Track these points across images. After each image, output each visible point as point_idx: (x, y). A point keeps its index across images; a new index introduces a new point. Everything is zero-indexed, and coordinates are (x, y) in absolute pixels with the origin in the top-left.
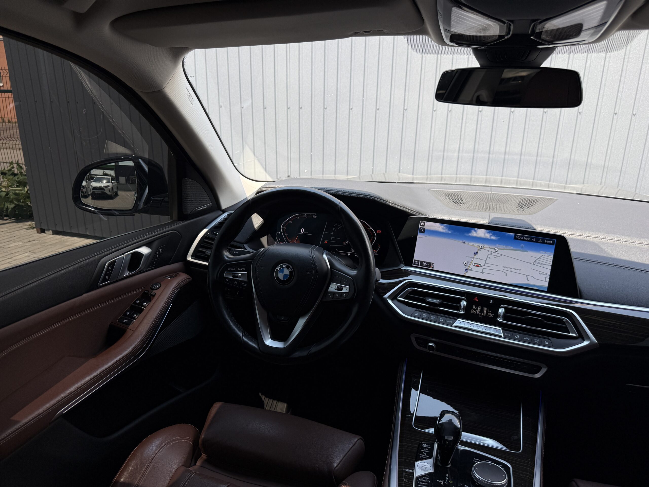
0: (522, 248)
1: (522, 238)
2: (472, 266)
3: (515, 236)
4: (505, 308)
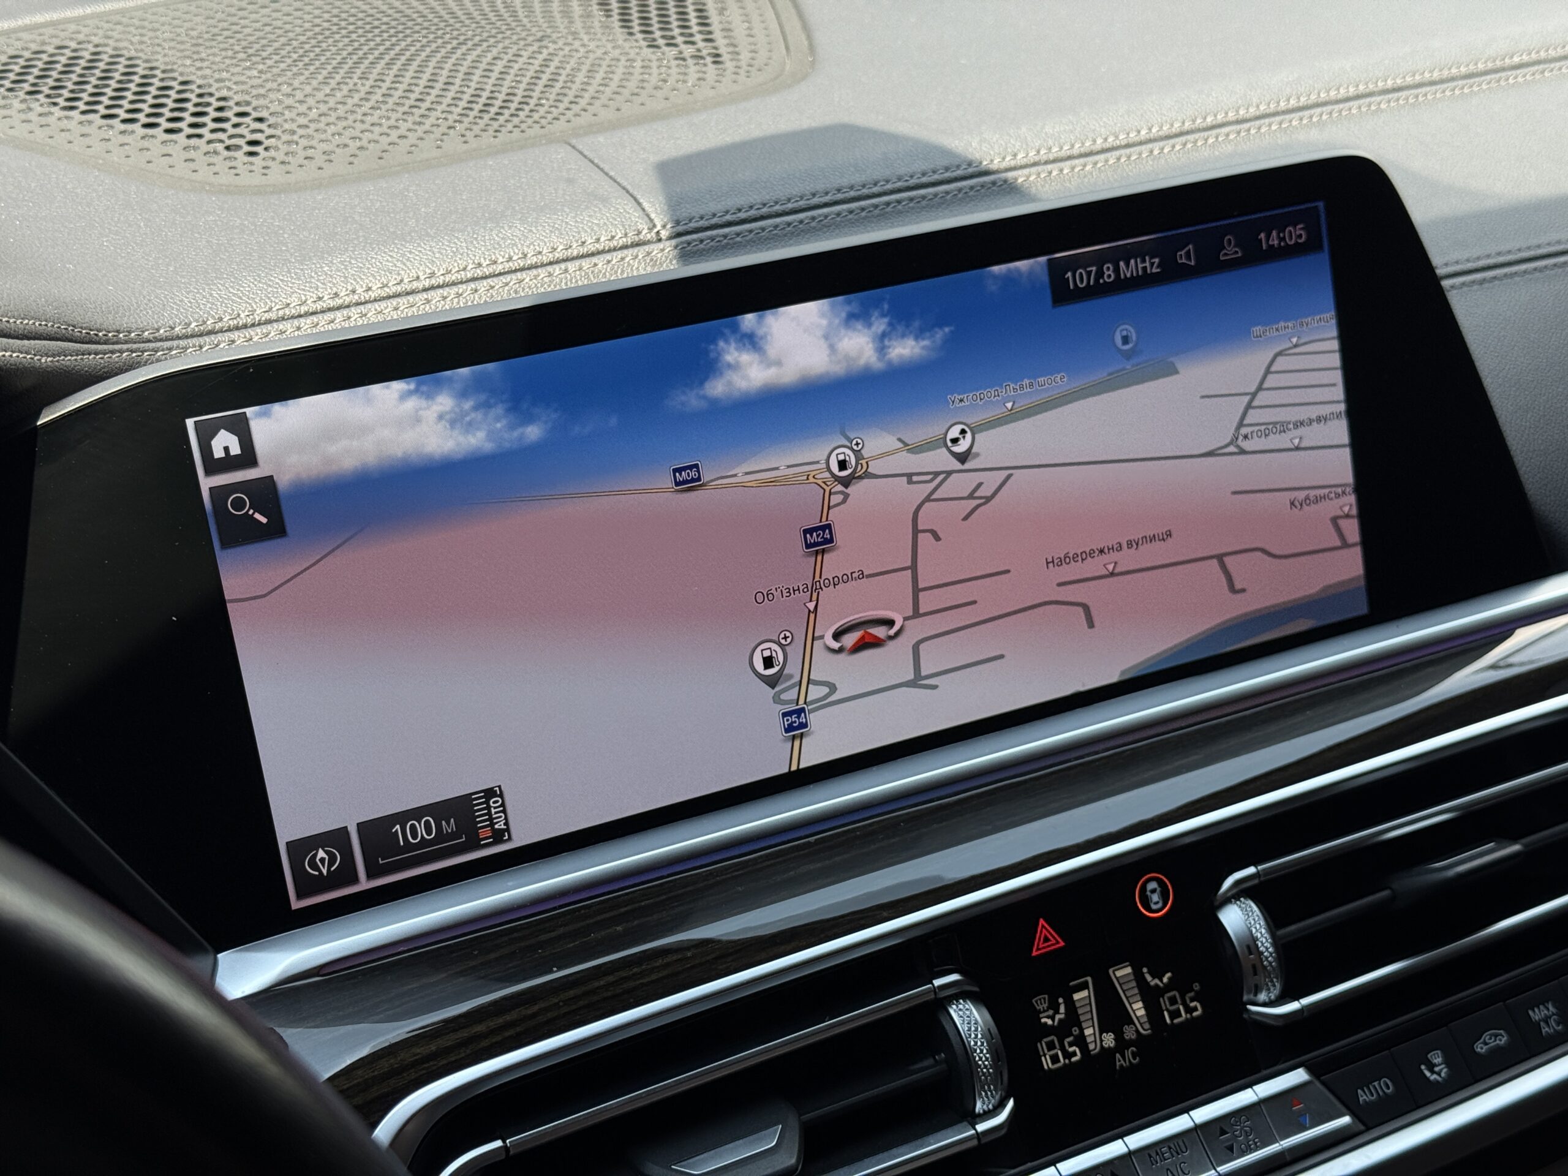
0: (1128, 356)
1: (1109, 274)
2: (825, 666)
3: (1056, 270)
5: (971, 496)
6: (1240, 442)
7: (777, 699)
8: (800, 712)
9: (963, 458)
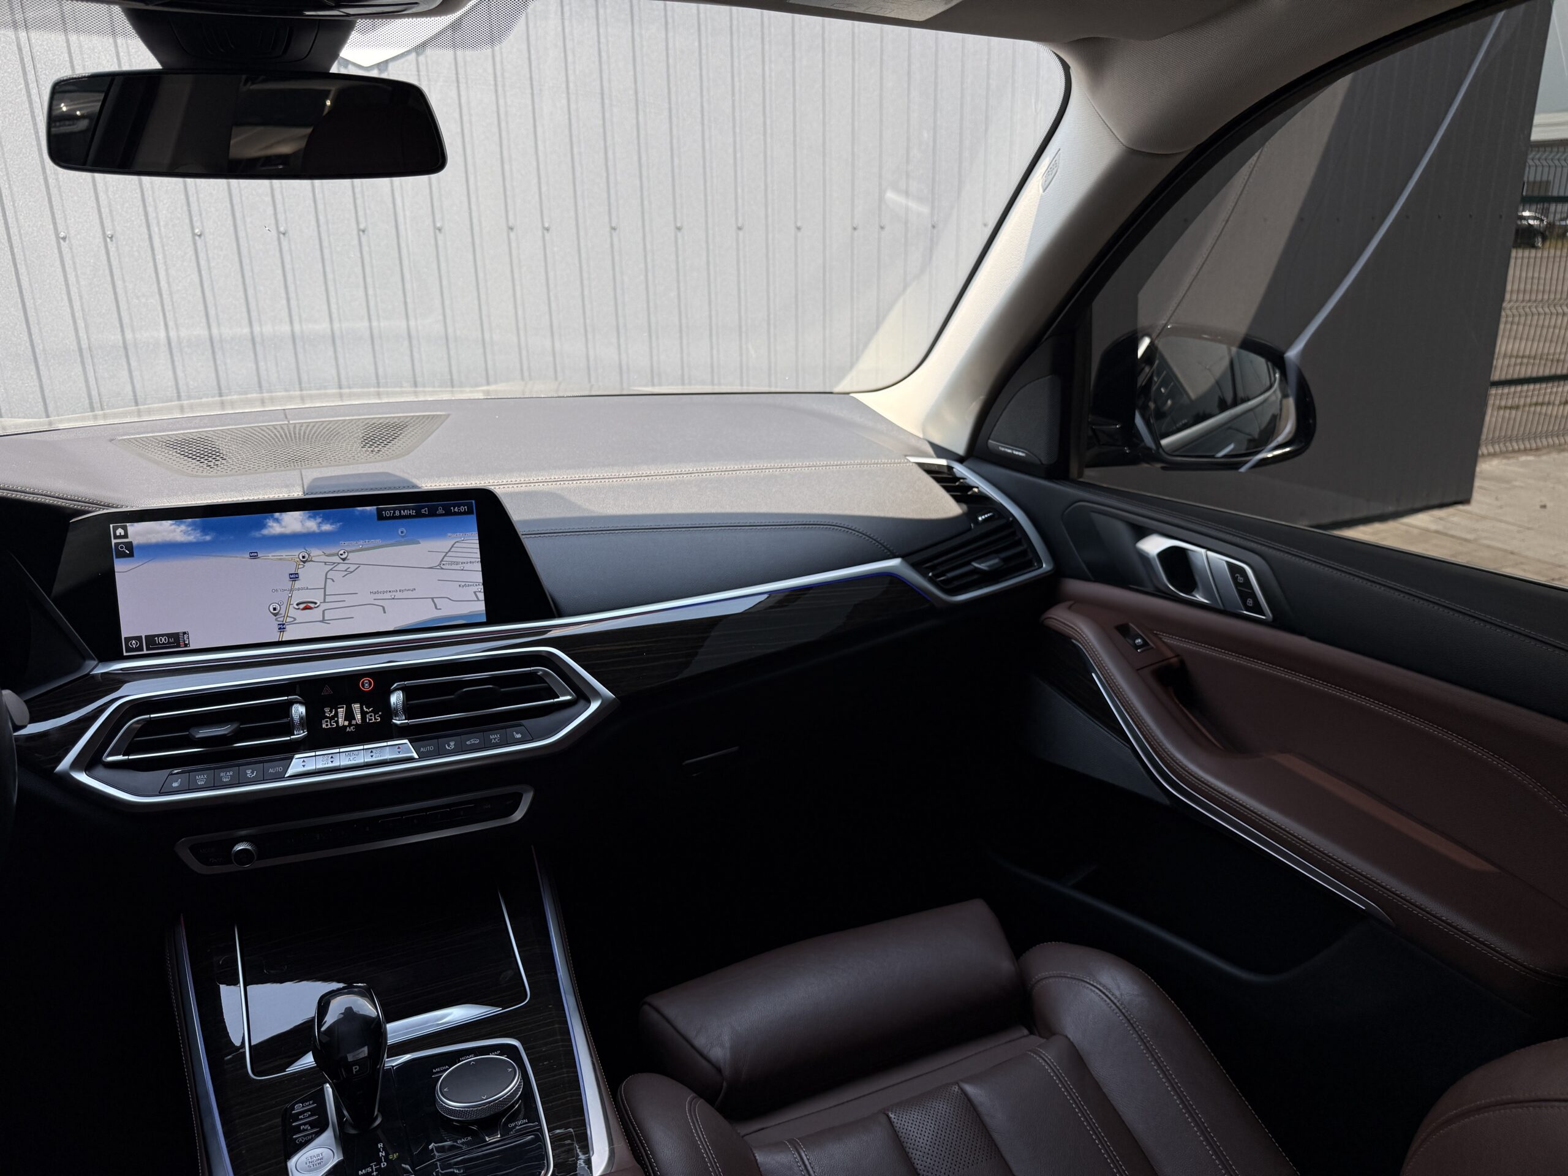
0: (403, 537)
1: (397, 513)
2: (292, 612)
3: (379, 511)
5: (346, 571)
6: (441, 566)
7: (276, 620)
8: (283, 624)
9: (344, 559)
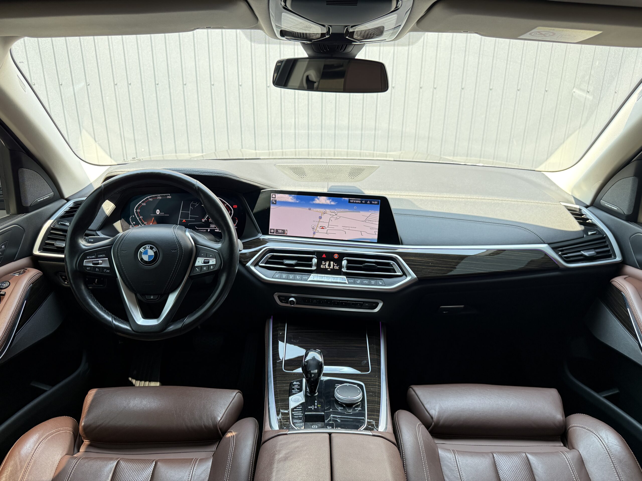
0: (355, 210)
1: (355, 201)
2: (318, 229)
3: (349, 200)
4: (347, 260)
5: (336, 218)
6: (366, 221)
7: (313, 230)
8: (315, 232)
9: (336, 214)
